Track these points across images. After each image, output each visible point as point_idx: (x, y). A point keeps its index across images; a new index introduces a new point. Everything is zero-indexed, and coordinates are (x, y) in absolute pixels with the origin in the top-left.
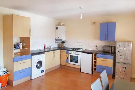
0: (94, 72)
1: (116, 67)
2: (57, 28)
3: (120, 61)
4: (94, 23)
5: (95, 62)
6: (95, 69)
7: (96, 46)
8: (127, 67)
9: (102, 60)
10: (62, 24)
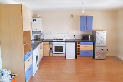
0: (77, 57)
1: (96, 50)
2: (35, 20)
3: (99, 45)
4: (72, 16)
5: (79, 49)
6: (79, 54)
7: (74, 36)
8: (103, 49)
9: (85, 46)
10: (38, 16)
